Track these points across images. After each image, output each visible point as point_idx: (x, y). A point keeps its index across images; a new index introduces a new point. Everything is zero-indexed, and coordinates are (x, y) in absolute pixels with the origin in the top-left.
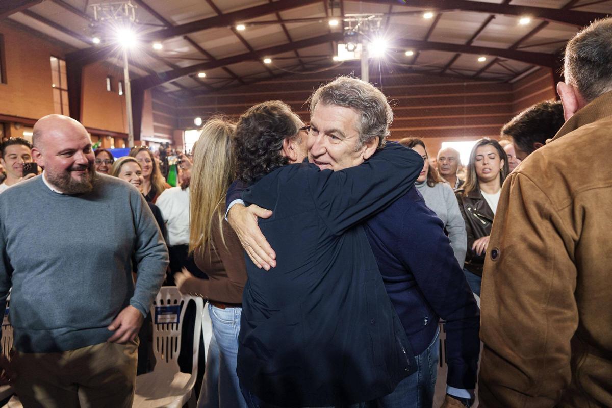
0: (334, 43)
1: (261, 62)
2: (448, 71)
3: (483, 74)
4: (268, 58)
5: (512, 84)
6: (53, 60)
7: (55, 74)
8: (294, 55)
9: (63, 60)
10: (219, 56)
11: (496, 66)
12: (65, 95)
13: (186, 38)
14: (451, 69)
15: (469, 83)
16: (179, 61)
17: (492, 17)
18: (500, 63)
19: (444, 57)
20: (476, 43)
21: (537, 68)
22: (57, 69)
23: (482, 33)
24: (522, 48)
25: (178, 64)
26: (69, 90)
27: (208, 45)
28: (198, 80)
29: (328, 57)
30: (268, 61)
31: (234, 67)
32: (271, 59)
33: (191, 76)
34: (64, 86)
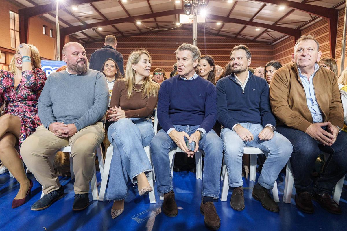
0: (177, 15)
1: (135, 24)
2: (239, 36)
3: (258, 39)
4: (139, 21)
5: (273, 45)
6: (11, 13)
7: (12, 22)
8: (154, 21)
9: (17, 13)
10: (111, 18)
11: (265, 35)
12: (18, 34)
13: (92, 5)
14: (240, 35)
15: (250, 44)
16: (87, 20)
17: (265, 5)
18: (267, 32)
19: (238, 27)
20: (255, 20)
21: (288, 36)
22: (13, 18)
23: (258, 14)
24: (279, 25)
25: (86, 21)
26: (20, 32)
27: (104, 11)
28: (97, 32)
29: (173, 23)
30: (139, 23)
31: (119, 26)
32: (141, 22)
33: (93, 29)
34: (17, 29)
